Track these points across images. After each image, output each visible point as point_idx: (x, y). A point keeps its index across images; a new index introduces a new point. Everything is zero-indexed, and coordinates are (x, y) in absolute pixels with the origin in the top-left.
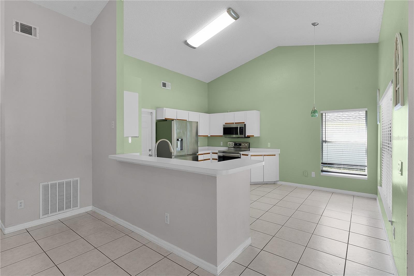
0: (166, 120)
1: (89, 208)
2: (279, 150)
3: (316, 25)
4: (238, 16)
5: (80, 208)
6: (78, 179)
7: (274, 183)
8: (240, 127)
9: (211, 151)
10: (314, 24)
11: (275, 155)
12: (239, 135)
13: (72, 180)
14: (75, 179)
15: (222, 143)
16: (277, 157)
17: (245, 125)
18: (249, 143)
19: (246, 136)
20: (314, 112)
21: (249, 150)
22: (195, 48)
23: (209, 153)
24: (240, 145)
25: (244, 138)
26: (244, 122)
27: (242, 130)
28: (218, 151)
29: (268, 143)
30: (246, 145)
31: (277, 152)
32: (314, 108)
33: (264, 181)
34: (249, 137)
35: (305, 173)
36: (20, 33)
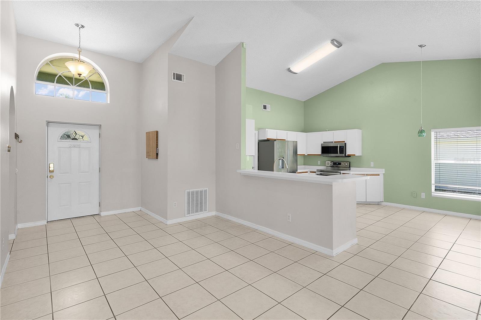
0: (268, 140)
1: (214, 213)
2: (384, 169)
3: (423, 47)
4: (341, 44)
5: (208, 212)
6: (207, 189)
7: (378, 204)
8: (340, 146)
9: (309, 170)
10: (421, 46)
11: (379, 175)
12: (339, 154)
13: (203, 189)
14: (205, 189)
15: (319, 162)
16: (381, 177)
17: (345, 144)
18: (350, 162)
19: (347, 155)
20: (421, 132)
21: (350, 170)
22: (296, 73)
23: (307, 172)
24: (340, 164)
25: (344, 157)
26: (344, 141)
27: (343, 149)
28: (317, 170)
29: (371, 163)
30: (347, 164)
31: (382, 171)
32: (422, 128)
33: (366, 201)
34: (349, 156)
35: (413, 194)
36: (175, 80)
